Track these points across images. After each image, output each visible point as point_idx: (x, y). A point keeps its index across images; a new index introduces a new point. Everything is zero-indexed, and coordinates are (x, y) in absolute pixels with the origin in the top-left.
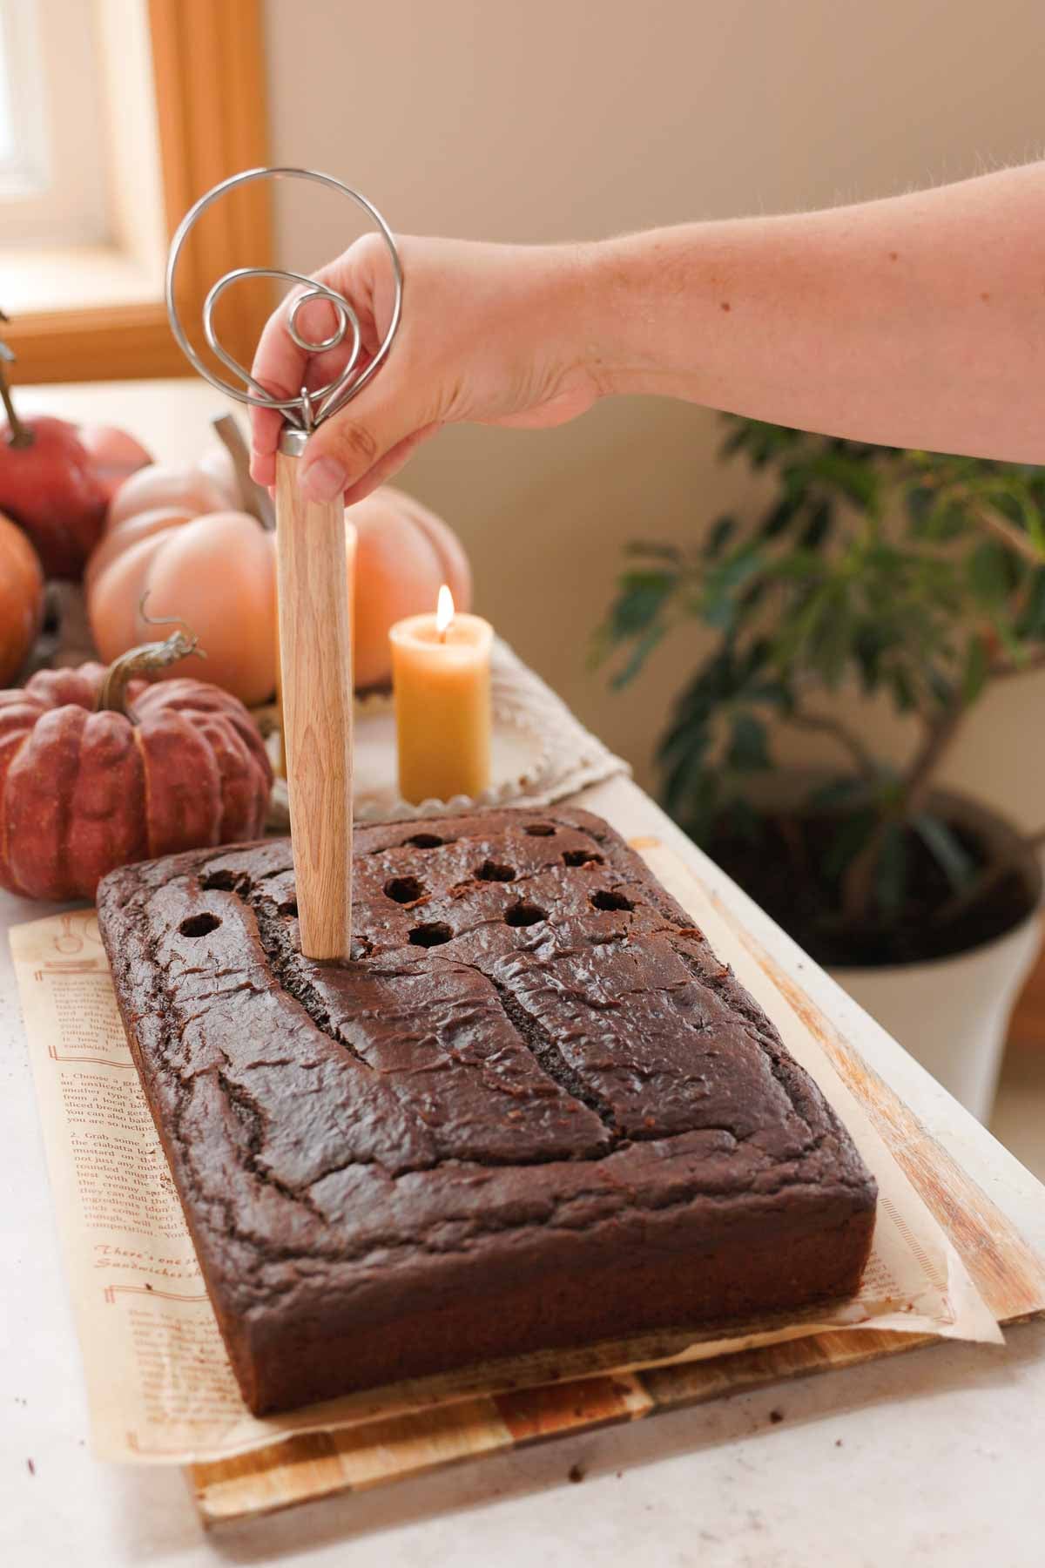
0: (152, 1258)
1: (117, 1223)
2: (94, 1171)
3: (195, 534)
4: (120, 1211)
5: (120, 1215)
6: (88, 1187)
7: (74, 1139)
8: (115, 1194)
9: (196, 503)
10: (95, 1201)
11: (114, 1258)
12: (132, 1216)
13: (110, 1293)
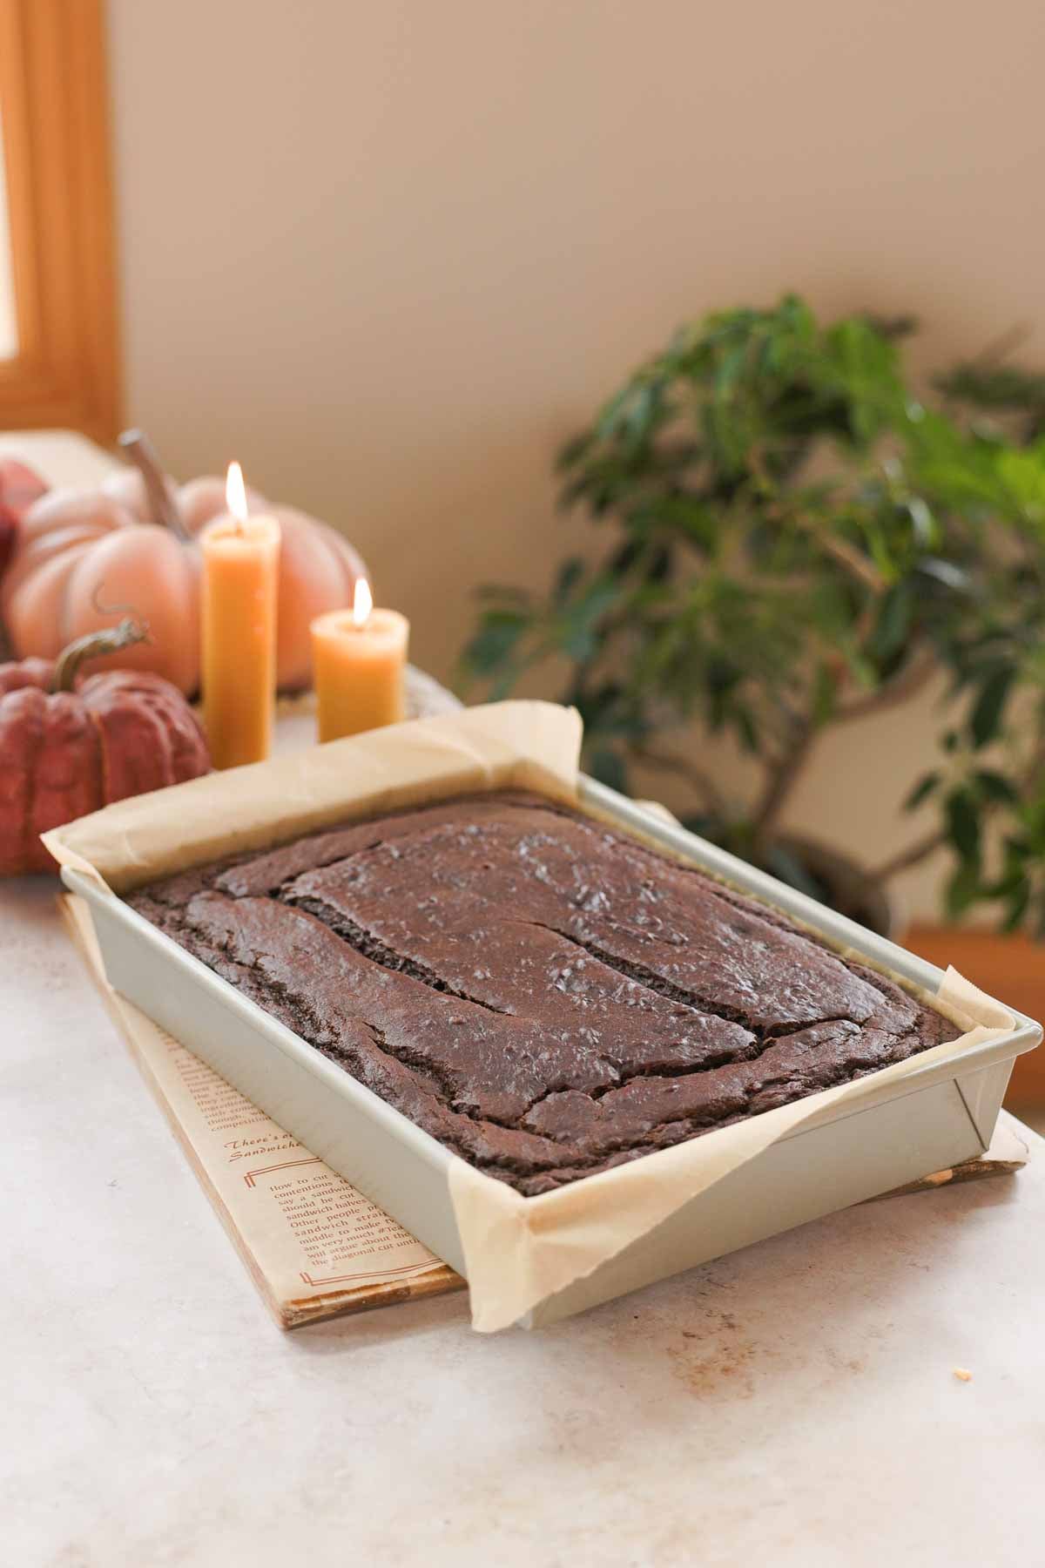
0: (276, 1138)
1: (237, 1121)
2: (204, 1086)
3: (107, 548)
4: (236, 1110)
5: (238, 1114)
6: (204, 1100)
7: (179, 1064)
8: (229, 1098)
9: (101, 521)
10: (213, 1109)
11: (244, 1150)
12: (248, 1110)
13: (249, 1179)
